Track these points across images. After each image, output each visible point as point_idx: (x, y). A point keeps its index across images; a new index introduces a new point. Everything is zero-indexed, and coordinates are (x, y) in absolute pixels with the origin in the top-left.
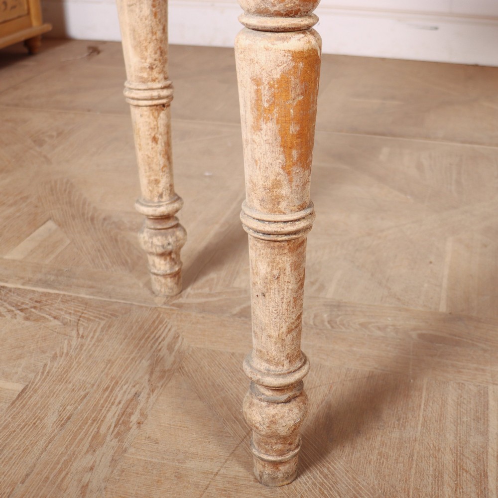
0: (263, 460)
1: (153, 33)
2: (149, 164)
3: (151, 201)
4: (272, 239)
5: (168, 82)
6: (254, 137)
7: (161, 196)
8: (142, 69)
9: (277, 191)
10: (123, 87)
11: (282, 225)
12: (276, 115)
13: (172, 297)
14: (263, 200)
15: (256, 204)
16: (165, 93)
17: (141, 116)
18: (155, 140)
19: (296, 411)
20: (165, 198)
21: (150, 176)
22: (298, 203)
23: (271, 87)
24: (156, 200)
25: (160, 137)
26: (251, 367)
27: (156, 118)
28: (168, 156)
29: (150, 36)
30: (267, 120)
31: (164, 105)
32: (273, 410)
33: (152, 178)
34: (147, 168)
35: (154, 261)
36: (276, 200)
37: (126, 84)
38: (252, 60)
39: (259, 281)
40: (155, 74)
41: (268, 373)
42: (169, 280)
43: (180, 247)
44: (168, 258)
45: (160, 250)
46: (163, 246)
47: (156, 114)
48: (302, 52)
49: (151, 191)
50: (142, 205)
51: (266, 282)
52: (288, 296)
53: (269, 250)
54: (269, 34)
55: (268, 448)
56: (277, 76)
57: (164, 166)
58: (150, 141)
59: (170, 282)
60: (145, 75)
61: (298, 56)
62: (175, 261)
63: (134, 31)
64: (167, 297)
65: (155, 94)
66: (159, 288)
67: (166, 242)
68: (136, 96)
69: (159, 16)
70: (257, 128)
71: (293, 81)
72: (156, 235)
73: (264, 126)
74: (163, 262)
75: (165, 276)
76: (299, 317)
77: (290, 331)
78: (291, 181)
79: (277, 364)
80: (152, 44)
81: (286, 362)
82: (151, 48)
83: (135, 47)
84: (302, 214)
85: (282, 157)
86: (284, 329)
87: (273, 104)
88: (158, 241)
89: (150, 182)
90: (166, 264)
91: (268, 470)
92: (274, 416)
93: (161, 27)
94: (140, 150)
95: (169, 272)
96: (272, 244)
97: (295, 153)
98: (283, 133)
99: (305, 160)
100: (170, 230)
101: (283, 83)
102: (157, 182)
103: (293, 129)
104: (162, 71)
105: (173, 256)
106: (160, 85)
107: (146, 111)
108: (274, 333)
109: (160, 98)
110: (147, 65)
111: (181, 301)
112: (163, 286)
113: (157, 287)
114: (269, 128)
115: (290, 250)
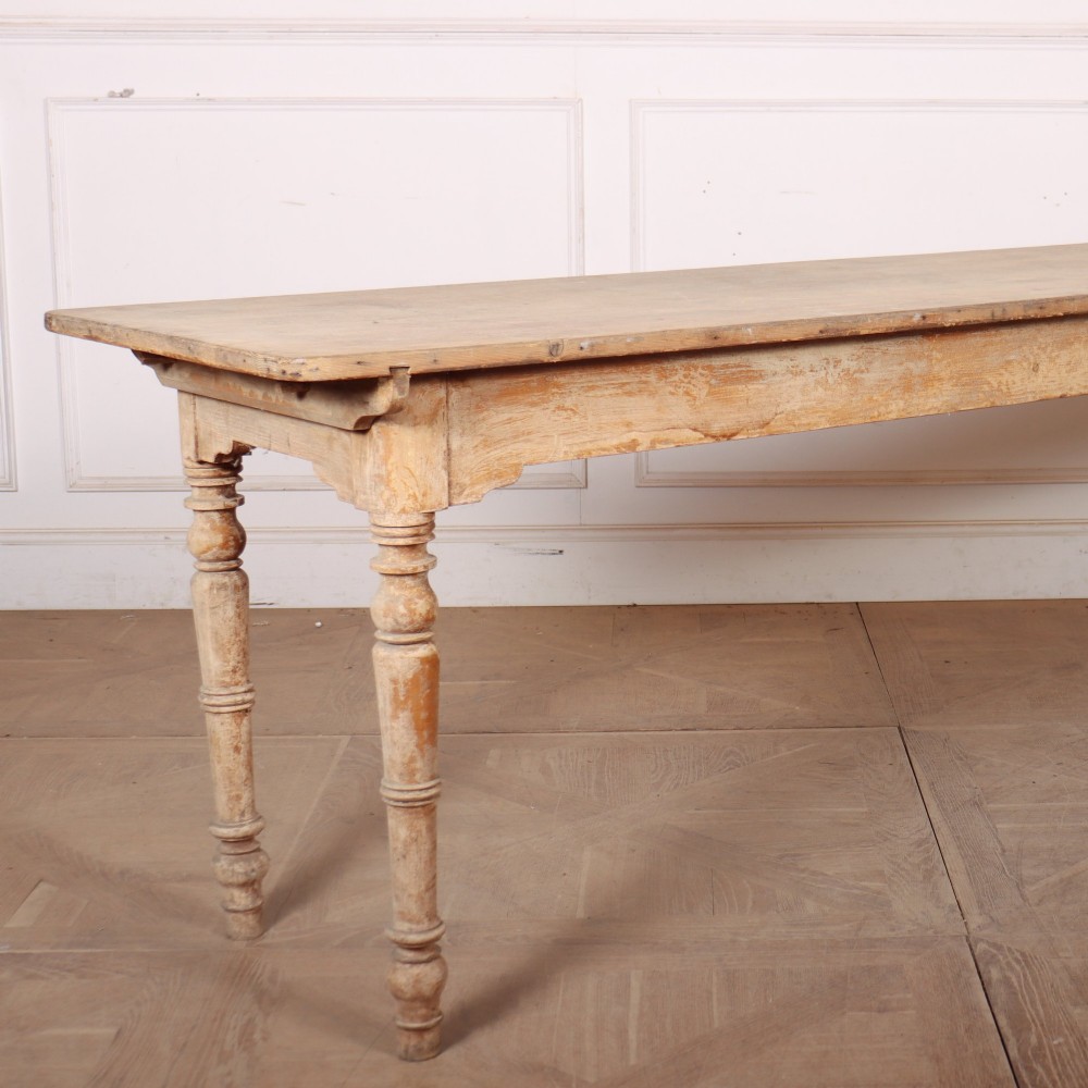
0: (408, 1029)
1: (237, 634)
2: (230, 778)
3: (231, 820)
4: (409, 806)
5: (251, 685)
6: (393, 724)
7: (243, 814)
8: (225, 673)
9: (413, 765)
10: (198, 692)
11: (418, 793)
12: (410, 706)
13: (254, 939)
14: (401, 774)
15: (396, 778)
16: (248, 697)
17: (222, 724)
18: (237, 749)
19: (437, 970)
20: (247, 816)
21: (230, 791)
22: (429, 774)
23: (406, 684)
24: (237, 819)
25: (242, 746)
26: (394, 930)
27: (239, 725)
28: (250, 766)
29: (233, 637)
30: (403, 710)
31: (246, 710)
32: (416, 970)
33: (233, 793)
34: (227, 782)
35: (232, 895)
36: (412, 773)
37: (202, 689)
38: (390, 667)
39: (400, 845)
40: (238, 677)
41: (411, 932)
42: (250, 917)
43: (263, 874)
44: (250, 889)
45: (242, 879)
46: (246, 873)
47: (239, 721)
48: (427, 658)
49: (231, 810)
50: (220, 827)
51: (406, 845)
52: (425, 855)
53: (407, 816)
54: (402, 647)
55: (412, 1014)
56: (410, 676)
57: (247, 779)
58: (231, 752)
59: (251, 919)
60: (227, 679)
61: (424, 660)
62: (257, 893)
63: (216, 633)
64: (248, 939)
65: (239, 698)
66: (237, 930)
67: (249, 869)
68: (218, 703)
69: (242, 617)
70: (395, 717)
71: (422, 679)
72: (237, 861)
73: (401, 715)
74: (244, 895)
75: (245, 912)
76: (434, 877)
77: (427, 890)
78: (423, 756)
79: (418, 922)
80: (236, 646)
81: (426, 920)
82: (235, 649)
83: (217, 651)
84: (432, 783)
85: (416, 737)
86: (423, 888)
87: (407, 698)
88: (240, 868)
89: (230, 799)
90: (247, 897)
91: (413, 1040)
92: (418, 975)
93: (244, 628)
94: (219, 762)
95: (251, 907)
96: (410, 810)
97: (425, 734)
98: (416, 719)
99: (432, 740)
100: (252, 854)
101: (415, 681)
102: (238, 798)
103: (423, 715)
104: (245, 674)
105: (256, 886)
106: (243, 689)
107: (228, 719)
108: (414, 891)
109: (244, 703)
110: (229, 668)
111: (266, 941)
112: (242, 926)
113: (235, 928)
114: (405, 716)
115: (426, 814)
